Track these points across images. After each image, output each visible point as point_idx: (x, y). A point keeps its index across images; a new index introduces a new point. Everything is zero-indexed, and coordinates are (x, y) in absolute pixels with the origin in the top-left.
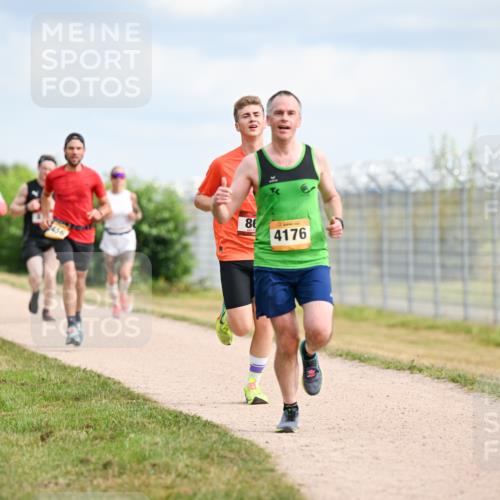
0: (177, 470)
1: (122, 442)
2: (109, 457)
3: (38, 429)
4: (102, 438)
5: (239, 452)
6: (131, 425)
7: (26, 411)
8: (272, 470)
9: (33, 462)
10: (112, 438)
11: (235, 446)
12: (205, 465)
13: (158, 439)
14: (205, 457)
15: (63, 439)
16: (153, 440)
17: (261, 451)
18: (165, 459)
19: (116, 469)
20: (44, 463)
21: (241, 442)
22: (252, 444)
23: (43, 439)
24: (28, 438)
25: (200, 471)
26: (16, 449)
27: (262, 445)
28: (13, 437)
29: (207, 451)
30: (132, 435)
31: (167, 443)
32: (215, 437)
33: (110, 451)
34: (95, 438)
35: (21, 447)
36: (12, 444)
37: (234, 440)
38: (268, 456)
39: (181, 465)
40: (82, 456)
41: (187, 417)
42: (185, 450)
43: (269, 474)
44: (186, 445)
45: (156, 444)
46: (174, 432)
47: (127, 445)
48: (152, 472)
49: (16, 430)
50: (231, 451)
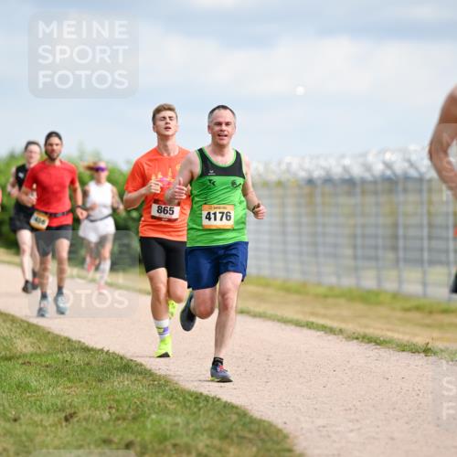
0: (197, 450)
1: (143, 422)
2: (131, 437)
3: (62, 410)
4: (124, 419)
5: (258, 432)
6: (152, 406)
7: (50, 391)
8: (290, 450)
9: (57, 442)
10: (135, 419)
11: (254, 427)
12: (225, 445)
13: (179, 420)
14: (225, 437)
15: (86, 419)
16: (174, 421)
17: (279, 431)
18: (186, 439)
19: (138, 449)
20: (68, 443)
21: (260, 422)
22: (270, 425)
23: (66, 419)
24: (52, 418)
25: (220, 451)
26: (40, 429)
27: (280, 426)
28: (37, 418)
29: (227, 431)
30: (154, 416)
31: (188, 423)
32: (234, 417)
33: (132, 432)
34: (118, 419)
35: (46, 427)
36: (35, 424)
37: (253, 421)
38: (286, 437)
39: (201, 446)
40: (105, 436)
41: (207, 399)
42: (205, 430)
43: (287, 454)
44: (207, 425)
45: (177, 424)
46: (194, 413)
47: (149, 425)
48: (173, 452)
49: (40, 410)
50: (251, 431)
